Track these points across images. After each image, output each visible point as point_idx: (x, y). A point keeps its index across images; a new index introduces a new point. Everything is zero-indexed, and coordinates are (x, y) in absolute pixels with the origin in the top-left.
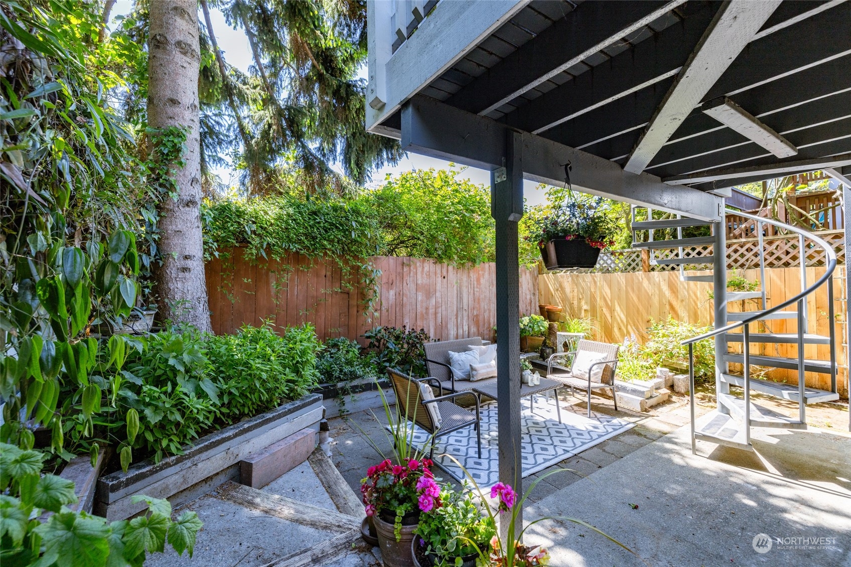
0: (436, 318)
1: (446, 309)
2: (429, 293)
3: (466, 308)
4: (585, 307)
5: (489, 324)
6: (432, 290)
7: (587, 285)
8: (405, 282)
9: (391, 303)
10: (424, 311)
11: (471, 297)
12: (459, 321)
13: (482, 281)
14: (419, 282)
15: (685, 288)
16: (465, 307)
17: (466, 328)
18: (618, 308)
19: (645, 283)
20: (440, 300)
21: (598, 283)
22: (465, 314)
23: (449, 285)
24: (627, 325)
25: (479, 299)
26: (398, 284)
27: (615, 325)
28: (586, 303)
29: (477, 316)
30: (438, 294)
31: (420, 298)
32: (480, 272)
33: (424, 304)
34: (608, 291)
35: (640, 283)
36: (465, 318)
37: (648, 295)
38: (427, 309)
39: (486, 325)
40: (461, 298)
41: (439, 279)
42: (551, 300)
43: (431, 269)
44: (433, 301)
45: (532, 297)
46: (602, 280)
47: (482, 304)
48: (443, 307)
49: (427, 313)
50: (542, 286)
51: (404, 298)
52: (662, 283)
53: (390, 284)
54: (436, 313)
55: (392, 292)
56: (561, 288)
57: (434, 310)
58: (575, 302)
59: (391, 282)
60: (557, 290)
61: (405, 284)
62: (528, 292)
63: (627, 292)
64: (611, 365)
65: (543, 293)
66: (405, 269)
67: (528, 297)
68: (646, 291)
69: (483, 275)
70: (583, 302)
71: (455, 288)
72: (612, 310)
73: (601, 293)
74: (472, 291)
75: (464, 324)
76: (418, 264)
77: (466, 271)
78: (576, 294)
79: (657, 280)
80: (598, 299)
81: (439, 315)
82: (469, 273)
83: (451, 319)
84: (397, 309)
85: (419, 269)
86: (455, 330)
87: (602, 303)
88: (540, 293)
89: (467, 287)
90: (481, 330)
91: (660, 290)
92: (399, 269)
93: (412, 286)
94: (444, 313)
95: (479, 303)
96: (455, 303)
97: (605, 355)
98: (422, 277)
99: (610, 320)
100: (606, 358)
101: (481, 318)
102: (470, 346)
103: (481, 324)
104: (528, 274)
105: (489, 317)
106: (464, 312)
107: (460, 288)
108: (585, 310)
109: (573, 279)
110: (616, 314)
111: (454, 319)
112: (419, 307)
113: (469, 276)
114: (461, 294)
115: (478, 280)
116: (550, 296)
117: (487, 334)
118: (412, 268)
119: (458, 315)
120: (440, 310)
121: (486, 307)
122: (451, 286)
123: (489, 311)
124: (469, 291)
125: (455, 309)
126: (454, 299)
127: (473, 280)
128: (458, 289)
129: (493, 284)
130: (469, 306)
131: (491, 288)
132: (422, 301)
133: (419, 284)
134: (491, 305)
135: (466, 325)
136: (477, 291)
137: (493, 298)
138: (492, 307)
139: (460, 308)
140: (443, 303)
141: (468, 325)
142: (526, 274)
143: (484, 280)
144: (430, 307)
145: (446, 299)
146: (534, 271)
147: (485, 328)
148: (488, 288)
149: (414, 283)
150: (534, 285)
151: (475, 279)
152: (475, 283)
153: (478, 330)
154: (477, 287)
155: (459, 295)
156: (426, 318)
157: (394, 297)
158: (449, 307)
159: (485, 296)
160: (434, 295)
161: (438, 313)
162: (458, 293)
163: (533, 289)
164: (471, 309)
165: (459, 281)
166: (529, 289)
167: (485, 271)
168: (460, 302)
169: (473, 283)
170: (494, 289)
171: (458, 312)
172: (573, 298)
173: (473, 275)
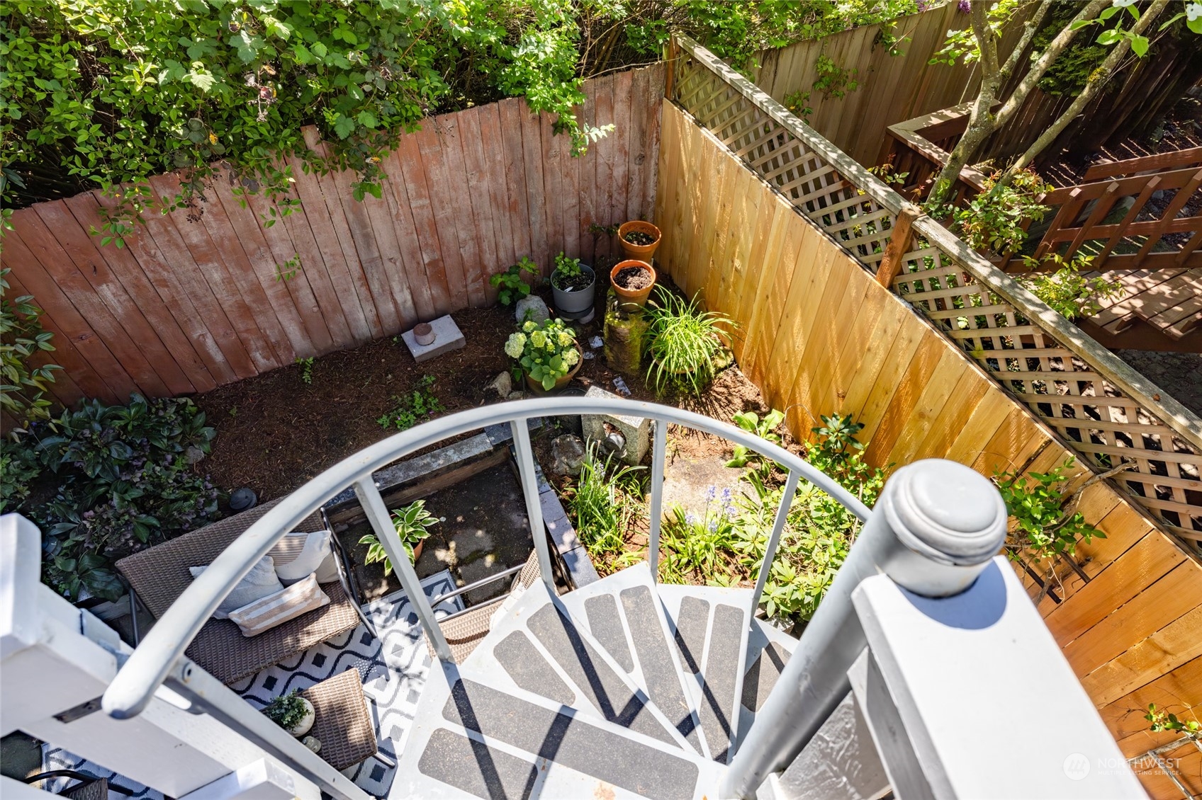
0: (294, 302)
1: (323, 274)
3: (396, 255)
5: (483, 268)
6: (252, 246)
8: (139, 253)
9: (119, 312)
10: (248, 299)
11: (404, 226)
12: (375, 287)
13: (437, 173)
14: (196, 239)
16: (389, 252)
17: (403, 297)
18: (796, 318)
20: (293, 260)
22: (393, 268)
23: (315, 217)
25: (433, 224)
26: (118, 267)
30: (280, 248)
31: (216, 276)
32: (426, 151)
33: (243, 285)
34: (790, 264)
35: (860, 303)
36: (396, 278)
37: (863, 344)
38: (255, 291)
39: (472, 274)
40: (368, 238)
44: (266, 271)
45: (635, 169)
46: (786, 225)
47: (448, 233)
48: (312, 273)
49: (261, 300)
51: (163, 291)
52: (902, 343)
54: (290, 293)
55: (109, 290)
56: (703, 178)
57: (281, 287)
58: (723, 237)
59: (86, 268)
60: (695, 175)
61: (143, 259)
62: (618, 159)
63: (824, 299)
67: (619, 172)
69: (439, 155)
70: (737, 250)
71: (338, 218)
74: (403, 212)
75: (396, 287)
78: (726, 216)
79: (898, 325)
81: (304, 293)
83: (345, 291)
84: (153, 319)
86: (369, 308)
88: (662, 152)
89: (383, 205)
90: (456, 287)
93: (177, 258)
94: (318, 284)
95: (435, 232)
96: (349, 251)
99: (776, 330)
101: (450, 263)
103: (454, 274)
105: (479, 255)
106: (388, 265)
110: (789, 329)
111: (356, 288)
112: (222, 295)
114: (363, 226)
115: (423, 178)
117: (477, 291)
119: (369, 276)
120: (302, 281)
121: (462, 235)
122: (321, 214)
123: (478, 240)
124: (394, 212)
125: (354, 265)
126: (345, 246)
127: (399, 180)
128: (351, 217)
129: (481, 171)
130: (404, 250)
131: (473, 183)
132: (229, 281)
133: (196, 246)
134: (483, 225)
135: (402, 290)
136: (422, 207)
137: (486, 207)
138: (486, 229)
139: (373, 260)
140: (307, 265)
141: (409, 288)
142: (612, 108)
143: (445, 168)
144: (264, 285)
145: (315, 252)
146: (646, 90)
147: (470, 280)
148: (465, 185)
149: (178, 246)
150: (643, 133)
151: (407, 176)
152: (411, 186)
153: (447, 290)
154: (419, 196)
155: (357, 233)
156: (261, 312)
157: (125, 297)
158: (333, 266)
159: (454, 209)
160: (268, 255)
161: (297, 290)
162: (355, 226)
163: (637, 144)
164: (412, 254)
165: (346, 197)
166: (622, 149)
167: (442, 144)
168: (369, 246)
169: (402, 189)
170: (486, 184)
171: (369, 270)
172: (721, 222)
173: (398, 168)
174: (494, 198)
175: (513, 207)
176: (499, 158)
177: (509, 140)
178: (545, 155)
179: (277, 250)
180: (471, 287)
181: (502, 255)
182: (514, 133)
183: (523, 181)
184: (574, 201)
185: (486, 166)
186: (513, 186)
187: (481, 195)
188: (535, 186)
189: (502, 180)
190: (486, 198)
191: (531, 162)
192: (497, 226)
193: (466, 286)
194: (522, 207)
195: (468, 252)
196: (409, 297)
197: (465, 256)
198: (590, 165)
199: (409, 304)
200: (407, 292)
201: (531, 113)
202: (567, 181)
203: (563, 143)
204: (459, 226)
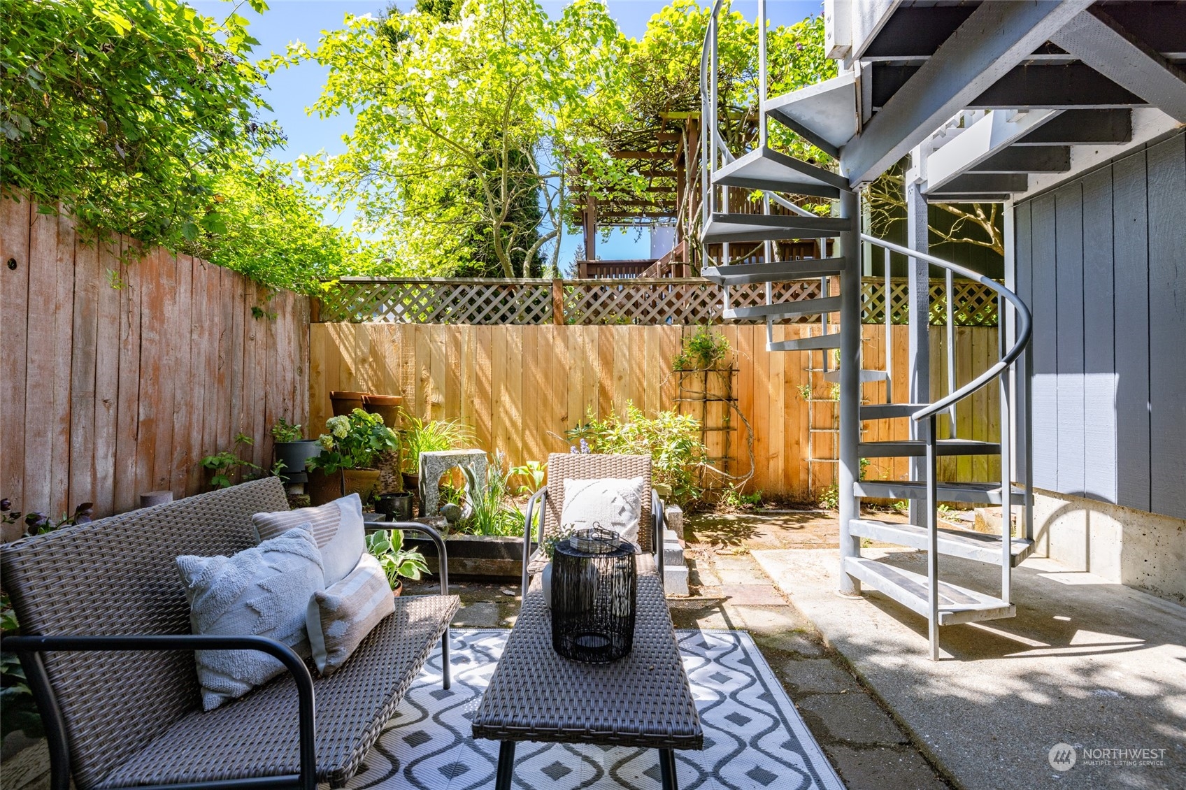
3: (111, 396)
4: (434, 397)
5: (189, 450)
7: (438, 349)
11: (129, 356)
12: (78, 440)
13: (169, 310)
15: (625, 356)
16: (106, 391)
17: (105, 467)
18: (505, 398)
19: (559, 347)
21: (465, 348)
22: (105, 416)
23: (36, 300)
24: (523, 430)
25: (156, 369)
27: (500, 432)
28: (437, 389)
29: (149, 423)
32: (164, 281)
34: (486, 363)
35: (550, 348)
36: (105, 432)
37: (564, 369)
39: (178, 455)
40: (91, 359)
42: (344, 385)
45: (298, 378)
46: (473, 338)
47: (168, 387)
50: (320, 351)
52: (588, 347)
56: (374, 357)
58: (410, 389)
60: (364, 361)
62: (287, 363)
63: (524, 364)
65: (322, 367)
67: (289, 376)
68: (559, 362)
69: (173, 292)
70: (429, 388)
71: (64, 316)
72: (492, 403)
73: (470, 367)
74: (134, 339)
75: (101, 451)
77: (112, 262)
78: (411, 369)
79: (580, 340)
80: (464, 380)
82: (122, 272)
83: (39, 434)
86: (61, 474)
87: (473, 389)
88: (316, 367)
89: (115, 321)
90: (161, 471)
91: (584, 358)
95: (156, 380)
96: (62, 371)
99: (488, 423)
101: (161, 430)
102: (259, 519)
103: (162, 449)
104: (289, 317)
105: (189, 428)
106: (101, 409)
107: (87, 319)
108: (433, 405)
109: (405, 337)
110: (501, 409)
111: (53, 433)
113: (125, 287)
114: (88, 341)
115: (156, 304)
116: (344, 376)
119: (75, 420)
121: (179, 395)
122: (46, 304)
123: (190, 407)
124: (123, 337)
125: (62, 395)
126: (60, 359)
127: (136, 299)
128: (78, 322)
129: (202, 327)
130: (122, 390)
131: (195, 336)
134: (196, 390)
135: (106, 457)
136: (152, 341)
137: (202, 374)
138: (199, 394)
139: (85, 395)
141: (115, 455)
142: (284, 316)
143: (176, 308)
146: (301, 312)
147: (175, 463)
148: (188, 335)
150: (301, 348)
151: (145, 299)
152: (146, 311)
153: (153, 471)
154: (152, 328)
155: (79, 345)
158: (35, 387)
159: (177, 359)
162: (78, 334)
163: (298, 355)
164: (129, 401)
165: (81, 293)
166: (290, 356)
167: (178, 282)
168: (86, 372)
169: (136, 310)
170: (204, 343)
171: (76, 410)
172: (406, 378)
173: (140, 287)
174: (209, 362)
175: (221, 381)
176: (216, 320)
177: (225, 306)
178: (246, 335)
180: (174, 476)
181: (206, 438)
182: (228, 300)
183: (230, 352)
184: (262, 394)
185: (207, 324)
186: (223, 355)
187: (199, 353)
188: (238, 367)
189: (216, 345)
190: (203, 359)
191: (237, 336)
192: (207, 397)
193: (170, 472)
194: (227, 382)
195: (179, 421)
196: (111, 471)
197: (177, 426)
198: (273, 360)
199: (110, 481)
200: (111, 460)
201: (239, 291)
202: (258, 368)
203: (258, 329)
204: (178, 384)
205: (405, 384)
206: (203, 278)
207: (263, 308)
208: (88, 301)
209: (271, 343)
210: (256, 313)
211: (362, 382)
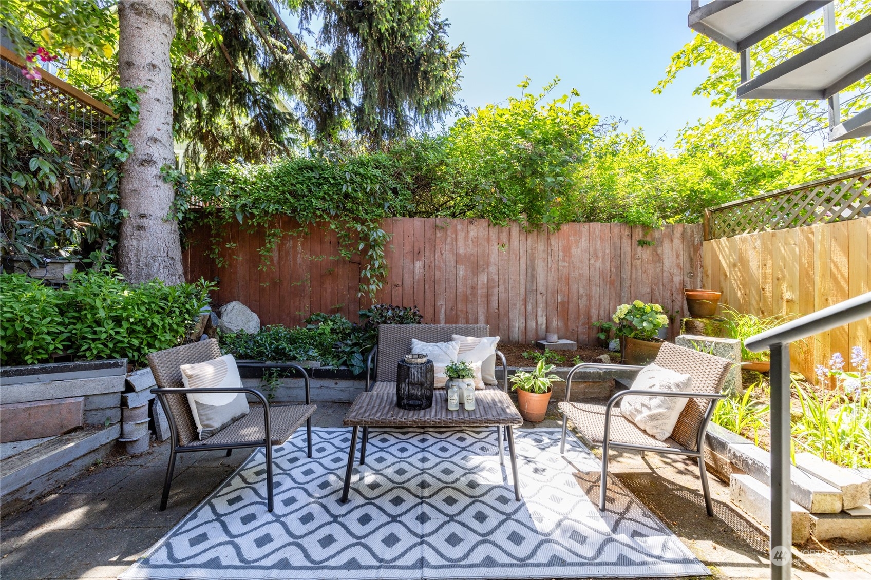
0: (488, 302)
1: (507, 291)
2: (476, 265)
3: (544, 291)
4: (787, 295)
5: (590, 318)
6: (481, 263)
7: (793, 251)
8: (438, 251)
9: (417, 277)
10: (469, 291)
11: (552, 275)
12: (529, 308)
13: (575, 251)
14: (461, 251)
16: (542, 289)
17: (542, 320)
20: (496, 277)
22: (541, 299)
23: (513, 257)
25: (568, 279)
26: (427, 253)
28: (790, 287)
29: (563, 303)
30: (493, 269)
31: (461, 273)
32: (572, 238)
33: (470, 282)
34: (841, 260)
36: (541, 306)
38: (474, 288)
39: (582, 319)
40: (534, 276)
41: (495, 248)
42: (723, 284)
43: (481, 234)
44: (483, 279)
45: (687, 280)
46: (827, 236)
47: (574, 287)
48: (502, 288)
49: (474, 294)
50: (708, 261)
51: (438, 273)
53: (417, 254)
54: (488, 296)
55: (418, 264)
56: (741, 262)
57: (485, 290)
58: (768, 287)
59: (416, 251)
60: (735, 265)
61: (438, 254)
62: (676, 271)
64: (701, 403)
65: (710, 272)
66: (438, 234)
67: (677, 279)
69: (577, 242)
70: (784, 287)
71: (523, 261)
73: (824, 265)
74: (554, 266)
75: (540, 313)
76: (459, 227)
77: (544, 236)
78: (769, 271)
80: (817, 278)
81: (494, 299)
82: (549, 239)
83: (514, 305)
84: (427, 287)
85: (461, 235)
86: (522, 320)
87: (830, 286)
88: (705, 273)
89: (545, 260)
90: (572, 325)
92: (429, 234)
93: (450, 258)
94: (503, 296)
95: (568, 284)
96: (523, 281)
97: (681, 378)
98: (466, 245)
100: (687, 383)
101: (572, 307)
102: (454, 336)
103: (572, 316)
104: (677, 241)
105: (589, 308)
106: (539, 296)
107: (532, 261)
108: (788, 301)
109: (763, 244)
111: (519, 305)
112: (459, 285)
113: (549, 244)
114: (533, 269)
115: (567, 251)
116: (722, 278)
117: (583, 333)
118: (449, 233)
119: (528, 300)
120: (496, 291)
121: (582, 291)
122: (516, 257)
123: (589, 297)
124: (549, 266)
125: (522, 291)
126: (521, 277)
127: (556, 249)
128: (529, 262)
129: (597, 256)
130: (549, 289)
131: (592, 262)
132: (465, 278)
133: (460, 255)
134: (594, 288)
135: (542, 316)
136: (564, 267)
137: (597, 279)
138: (595, 291)
139: (532, 290)
140: (501, 282)
141: (546, 316)
142: (672, 241)
143: (579, 250)
144: (479, 286)
145: (507, 276)
146: (692, 236)
147: (580, 324)
148: (587, 262)
149: (453, 253)
150: (691, 260)
151: (560, 248)
152: (561, 254)
153: (566, 325)
154: (564, 260)
155: (529, 271)
156: (472, 301)
157: (422, 271)
158: (512, 287)
159: (580, 274)
160: (486, 270)
161: (492, 295)
162: (529, 267)
163: (688, 265)
164: (553, 293)
165: (529, 251)
166: (678, 266)
167: (580, 237)
168: (532, 282)
169: (556, 254)
170: (599, 264)
171: (529, 296)
172: (765, 278)
173: (557, 243)
174: (602, 274)
175: (611, 283)
176: (607, 251)
177: (614, 243)
178: (633, 257)
179: (491, 269)
180: (580, 329)
181: (602, 312)
182: (617, 240)
183: (619, 268)
184: (649, 290)
185: (600, 254)
186: (613, 270)
187: (595, 270)
188: (626, 274)
189: (608, 264)
190: (598, 273)
191: (625, 258)
192: (602, 291)
193: (578, 327)
194: (617, 284)
195: (583, 303)
196: (545, 322)
197: (581, 306)
198: (659, 270)
199: (544, 326)
200: (544, 318)
201: (626, 233)
202: (644, 276)
203: (644, 254)
204: (581, 285)
205: (765, 282)
206: (597, 232)
207: (648, 239)
208: (532, 254)
209: (658, 258)
210: (642, 243)
211: (733, 282)
